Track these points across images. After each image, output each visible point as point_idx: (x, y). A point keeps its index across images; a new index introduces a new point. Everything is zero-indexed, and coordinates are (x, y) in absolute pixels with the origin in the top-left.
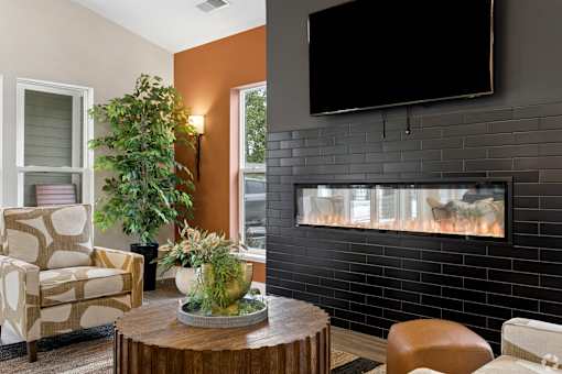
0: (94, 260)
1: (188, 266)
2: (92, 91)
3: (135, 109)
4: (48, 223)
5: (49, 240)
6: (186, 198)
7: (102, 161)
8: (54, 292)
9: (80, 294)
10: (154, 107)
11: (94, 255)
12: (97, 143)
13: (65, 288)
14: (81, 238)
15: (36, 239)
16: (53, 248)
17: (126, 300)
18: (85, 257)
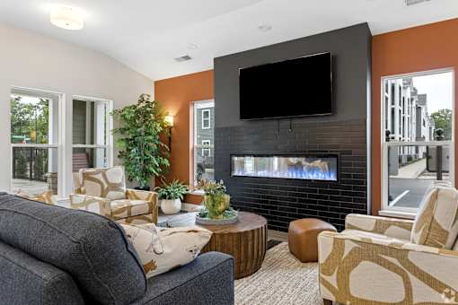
0: (127, 196)
1: (170, 198)
2: (111, 102)
3: (138, 111)
4: (104, 176)
5: (106, 186)
6: (166, 162)
7: (119, 141)
8: (117, 212)
9: (129, 213)
10: (148, 112)
11: (127, 193)
12: (115, 131)
13: (122, 210)
14: (120, 184)
15: (99, 186)
16: (108, 190)
17: (150, 216)
18: (123, 194)
